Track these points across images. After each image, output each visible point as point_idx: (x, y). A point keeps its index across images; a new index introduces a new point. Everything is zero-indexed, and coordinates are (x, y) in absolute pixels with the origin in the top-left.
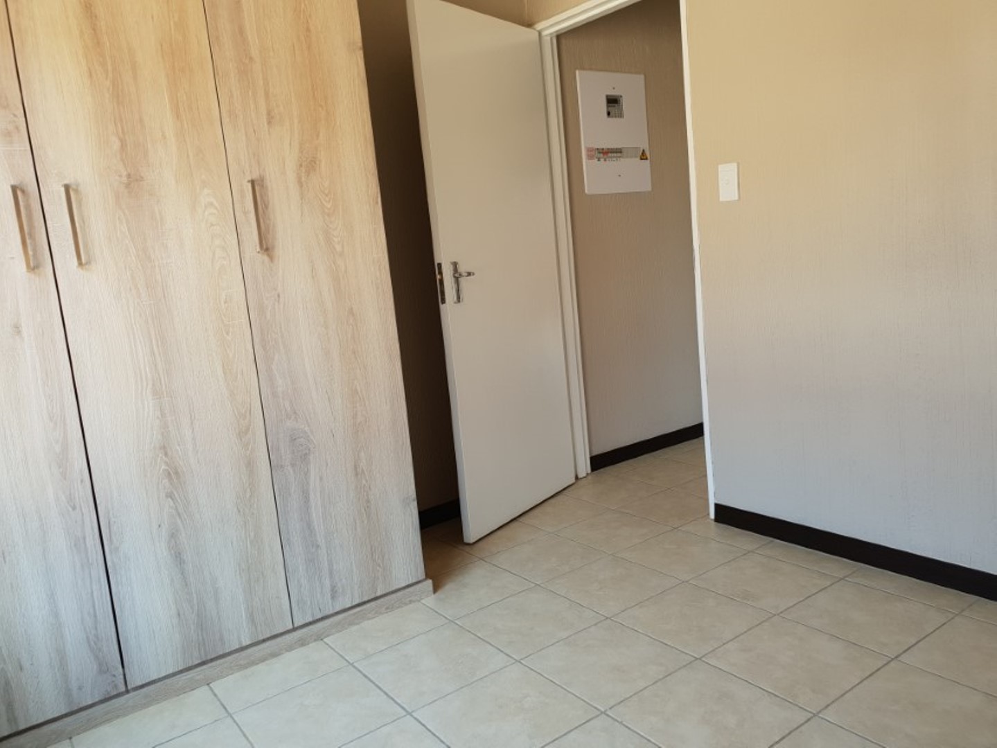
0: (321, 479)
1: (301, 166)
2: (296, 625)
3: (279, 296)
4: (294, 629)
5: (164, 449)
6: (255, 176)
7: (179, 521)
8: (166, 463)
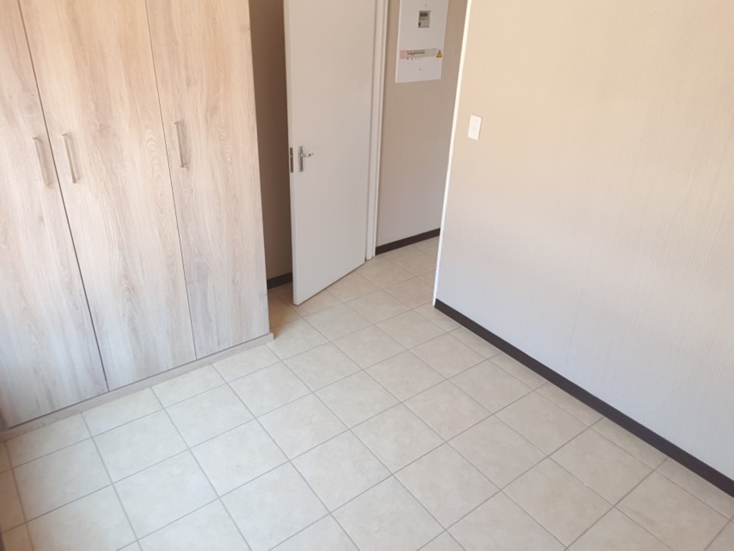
0: (214, 287)
1: (207, 111)
2: (198, 358)
3: (192, 190)
4: (197, 360)
5: (126, 277)
6: (179, 120)
7: (134, 313)
8: (126, 284)
